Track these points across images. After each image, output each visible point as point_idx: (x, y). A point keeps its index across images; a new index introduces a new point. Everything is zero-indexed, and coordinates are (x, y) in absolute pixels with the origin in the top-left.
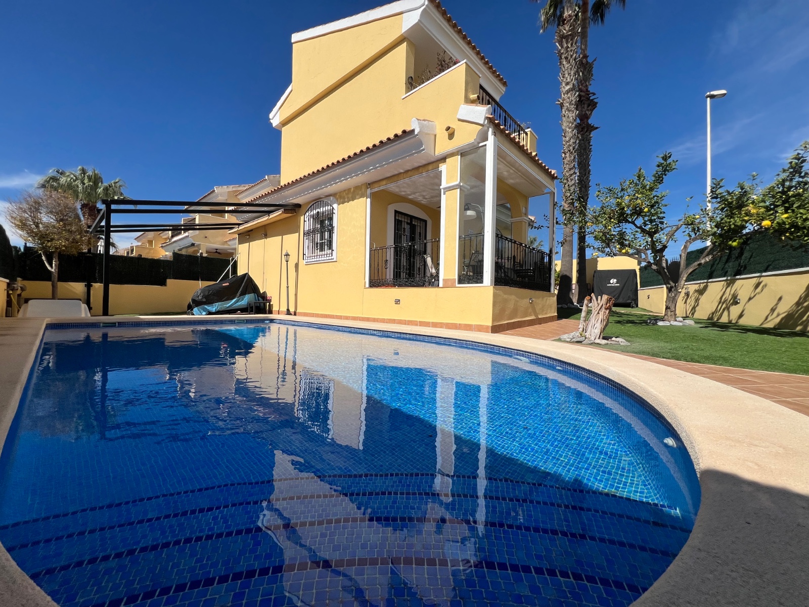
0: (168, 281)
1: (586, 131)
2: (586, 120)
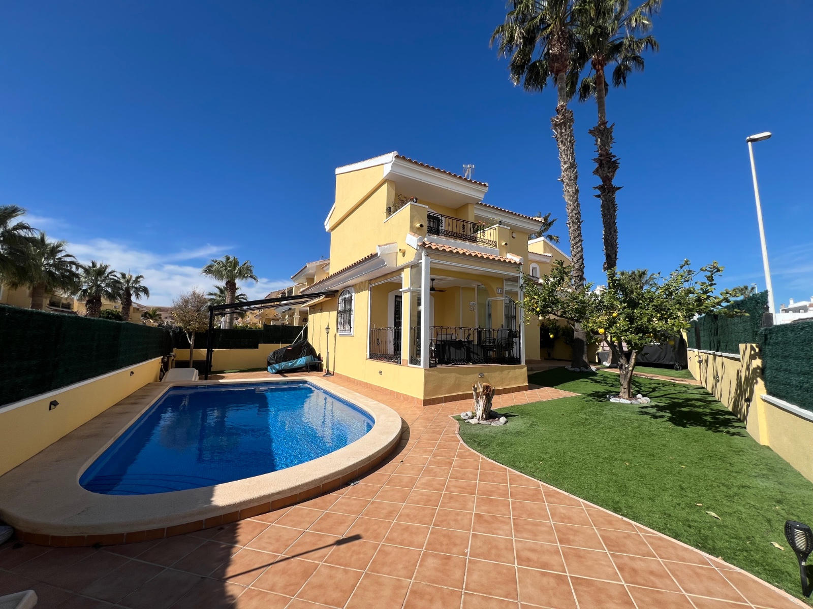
0: (259, 345)
1: (608, 192)
2: (608, 181)
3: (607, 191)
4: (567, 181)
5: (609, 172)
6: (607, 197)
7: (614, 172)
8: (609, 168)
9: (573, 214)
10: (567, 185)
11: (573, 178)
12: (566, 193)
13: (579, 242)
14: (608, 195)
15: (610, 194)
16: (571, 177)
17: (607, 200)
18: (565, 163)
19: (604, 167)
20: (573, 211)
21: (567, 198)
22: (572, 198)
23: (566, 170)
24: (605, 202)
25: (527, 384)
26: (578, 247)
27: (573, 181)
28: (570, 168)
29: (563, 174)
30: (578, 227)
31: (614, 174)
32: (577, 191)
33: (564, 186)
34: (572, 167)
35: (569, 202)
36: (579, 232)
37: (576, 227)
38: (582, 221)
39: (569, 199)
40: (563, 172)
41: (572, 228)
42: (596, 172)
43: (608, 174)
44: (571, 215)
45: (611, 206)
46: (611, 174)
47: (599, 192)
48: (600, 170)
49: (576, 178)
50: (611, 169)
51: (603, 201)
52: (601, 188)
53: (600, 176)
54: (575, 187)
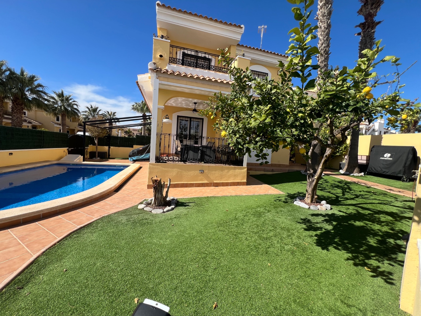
1: (368, 28)
2: (369, 18)
3: (367, 27)
4: (321, 18)
5: (372, 9)
6: (366, 33)
7: (377, 8)
8: (372, 5)
9: (322, 47)
10: (321, 22)
11: (326, 14)
12: (319, 30)
14: (368, 30)
15: (369, 29)
16: (324, 13)
17: (366, 36)
18: (321, 1)
19: (368, 5)
20: (322, 45)
22: (323, 33)
23: (321, 8)
25: (246, 181)
27: (326, 17)
28: (325, 4)
29: (319, 12)
31: (377, 10)
32: (329, 26)
33: (318, 23)
34: (327, 3)
35: (321, 37)
36: (326, 63)
37: (324, 59)
38: (330, 53)
39: (321, 34)
40: (319, 10)
41: (320, 61)
42: (360, 12)
43: (371, 11)
44: (320, 49)
45: (368, 40)
46: (374, 10)
47: (360, 30)
48: (363, 8)
49: (330, 13)
50: (374, 6)
51: (362, 37)
52: (362, 25)
53: (363, 15)
54: (327, 22)
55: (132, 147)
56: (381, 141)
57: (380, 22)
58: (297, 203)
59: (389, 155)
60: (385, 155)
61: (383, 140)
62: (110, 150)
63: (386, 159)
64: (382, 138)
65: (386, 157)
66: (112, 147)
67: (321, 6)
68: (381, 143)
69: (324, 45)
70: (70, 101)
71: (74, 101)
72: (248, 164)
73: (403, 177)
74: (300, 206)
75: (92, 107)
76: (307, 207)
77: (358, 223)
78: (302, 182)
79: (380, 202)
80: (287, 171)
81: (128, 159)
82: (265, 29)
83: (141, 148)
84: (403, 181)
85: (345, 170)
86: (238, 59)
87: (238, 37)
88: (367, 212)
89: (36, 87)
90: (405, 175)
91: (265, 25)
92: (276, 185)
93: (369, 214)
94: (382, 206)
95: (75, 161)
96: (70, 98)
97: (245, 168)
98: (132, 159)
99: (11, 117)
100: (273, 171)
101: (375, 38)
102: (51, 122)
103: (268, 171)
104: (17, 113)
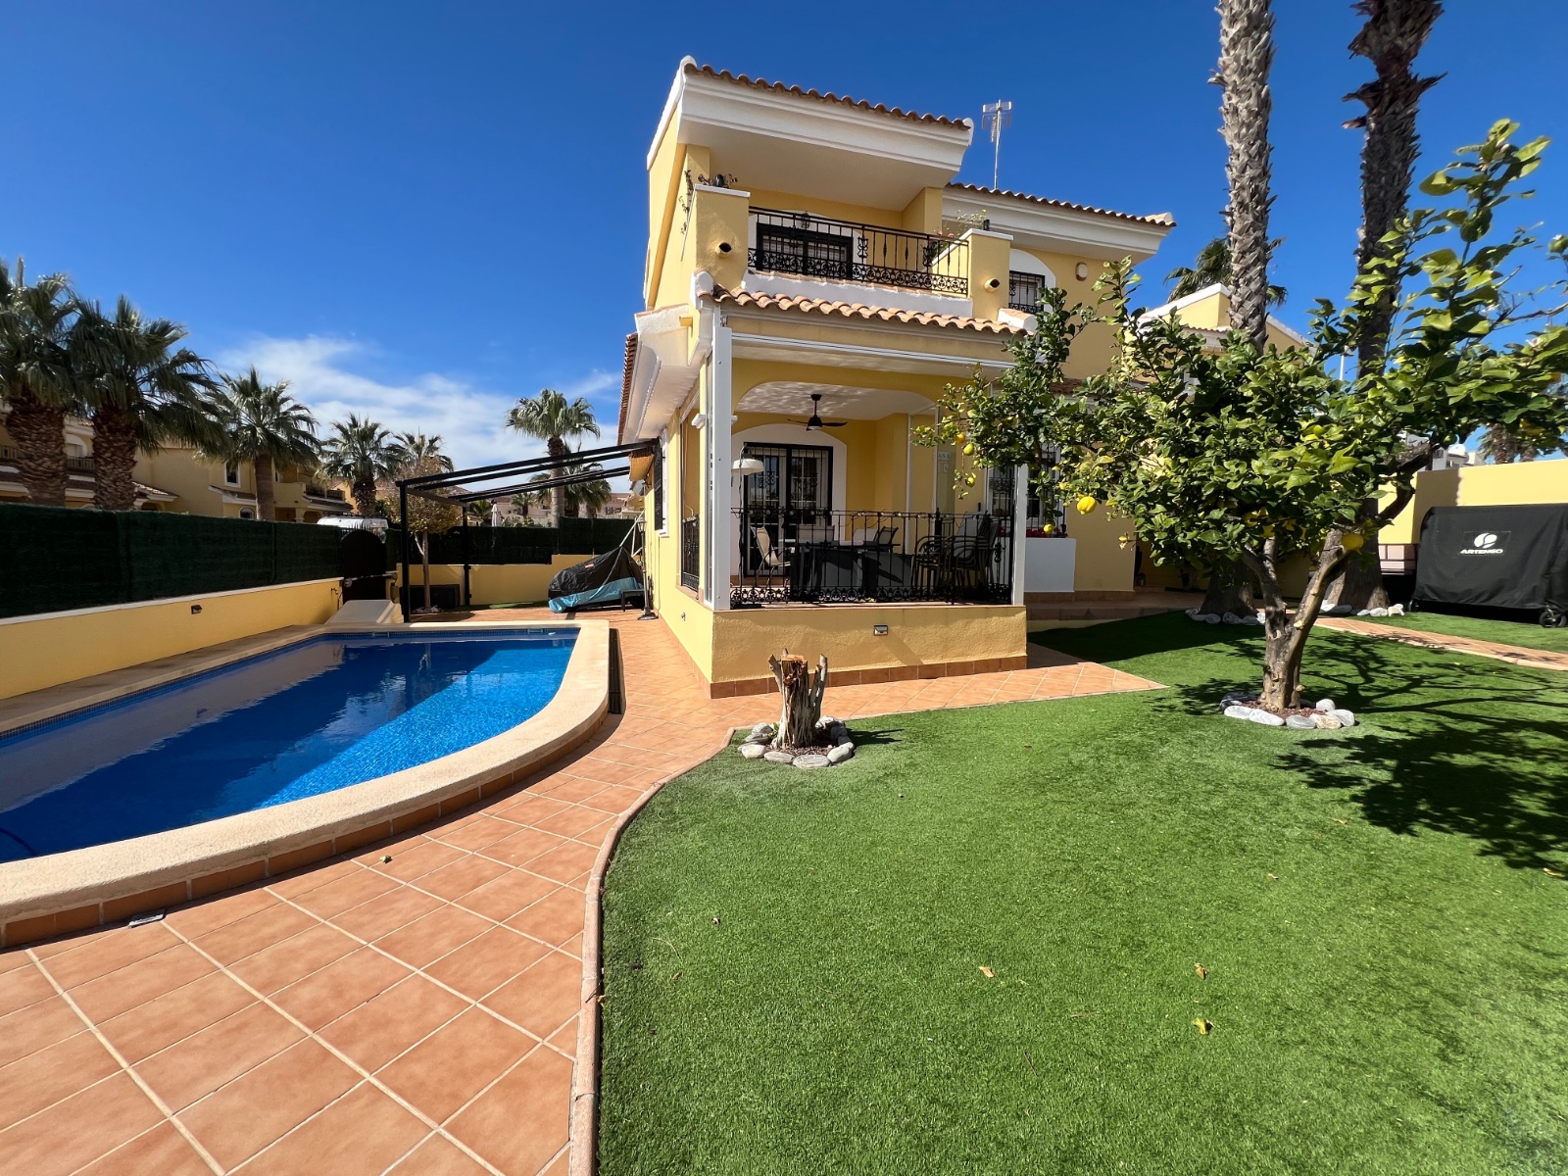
0: (553, 556)
1: (1392, 102)
2: (1395, 66)
3: (1387, 99)
4: (1235, 77)
5: (1402, 35)
6: (1385, 118)
7: (1419, 31)
8: (1404, 20)
9: (1245, 180)
10: (1236, 91)
11: (1253, 65)
12: (1228, 119)
13: (1254, 264)
14: (1390, 110)
15: (1399, 106)
16: (1247, 62)
17: (1386, 129)
18: (1233, 20)
19: (1386, 21)
20: (1244, 171)
21: (1229, 135)
22: (1244, 130)
23: (1234, 43)
24: (1377, 137)
25: (1025, 654)
26: (1248, 282)
27: (1252, 75)
28: (1246, 32)
29: (1225, 57)
30: (1256, 219)
31: (1419, 37)
32: (1265, 104)
33: (1225, 97)
34: (1256, 28)
35: (1236, 146)
36: (1259, 234)
37: (1251, 220)
38: (1273, 199)
39: (1237, 136)
40: (1227, 51)
41: (1237, 227)
42: (1360, 44)
43: (1399, 42)
44: (1238, 185)
45: (1395, 145)
46: (1411, 39)
47: (1361, 108)
48: (1371, 34)
49: (1265, 62)
50: (1409, 24)
51: (1372, 134)
52: (1371, 93)
53: (1370, 54)
54: (1259, 94)
55: (548, 561)
56: (1457, 489)
57: (1431, 81)
58: (1236, 711)
59: (1492, 538)
60: (1478, 541)
61: (1462, 486)
62: (470, 576)
63: (1481, 552)
64: (1458, 480)
65: (1481, 548)
66: (475, 567)
67: (1232, 39)
68: (1456, 497)
69: (1249, 173)
70: (284, 408)
71: (297, 407)
72: (1029, 598)
73: (1543, 610)
74: (1253, 719)
75: (355, 424)
76: (1276, 721)
77: (1460, 759)
78: (1208, 647)
79: (1498, 694)
80: (1136, 615)
81: (545, 604)
82: (1006, 114)
83: (587, 563)
84: (1547, 624)
85: (1336, 600)
86: (970, 239)
87: (953, 161)
88: (1474, 727)
89: (176, 363)
90: (1551, 603)
91: (1005, 100)
92: (1122, 663)
93: (1482, 732)
94: (1510, 706)
95: (379, 621)
96: (283, 395)
97: (1018, 610)
98: (562, 604)
99: (93, 480)
100: (1088, 615)
101: (1418, 137)
102: (210, 488)
103: (1073, 618)
104: (114, 462)
